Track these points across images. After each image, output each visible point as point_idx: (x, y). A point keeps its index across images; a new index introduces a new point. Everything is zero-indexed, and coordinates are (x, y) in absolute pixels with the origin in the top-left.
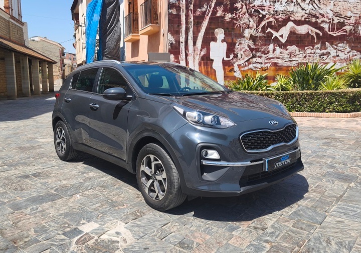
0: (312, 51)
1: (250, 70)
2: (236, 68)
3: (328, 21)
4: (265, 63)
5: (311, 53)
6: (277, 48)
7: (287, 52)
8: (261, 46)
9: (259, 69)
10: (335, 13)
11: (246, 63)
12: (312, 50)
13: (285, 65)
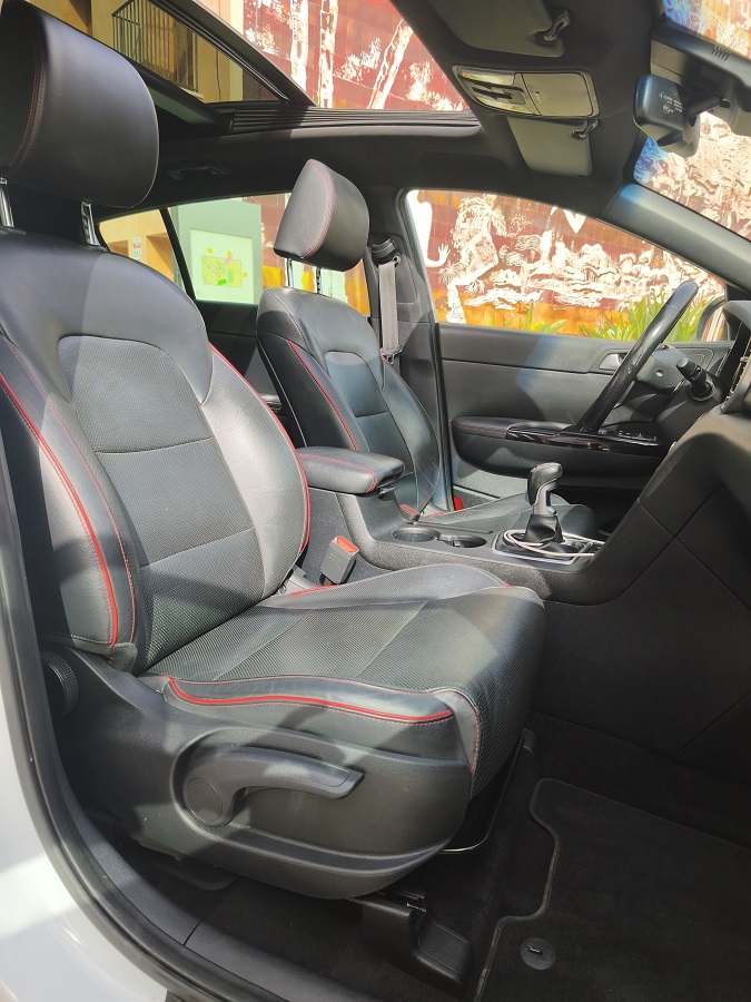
0: (634, 269)
1: (489, 308)
2: (453, 298)
3: (674, 187)
4: (528, 291)
5: (631, 274)
6: (560, 246)
7: (580, 263)
8: (522, 233)
9: (510, 308)
10: (690, 166)
11: (481, 282)
12: (634, 264)
13: (574, 303)
